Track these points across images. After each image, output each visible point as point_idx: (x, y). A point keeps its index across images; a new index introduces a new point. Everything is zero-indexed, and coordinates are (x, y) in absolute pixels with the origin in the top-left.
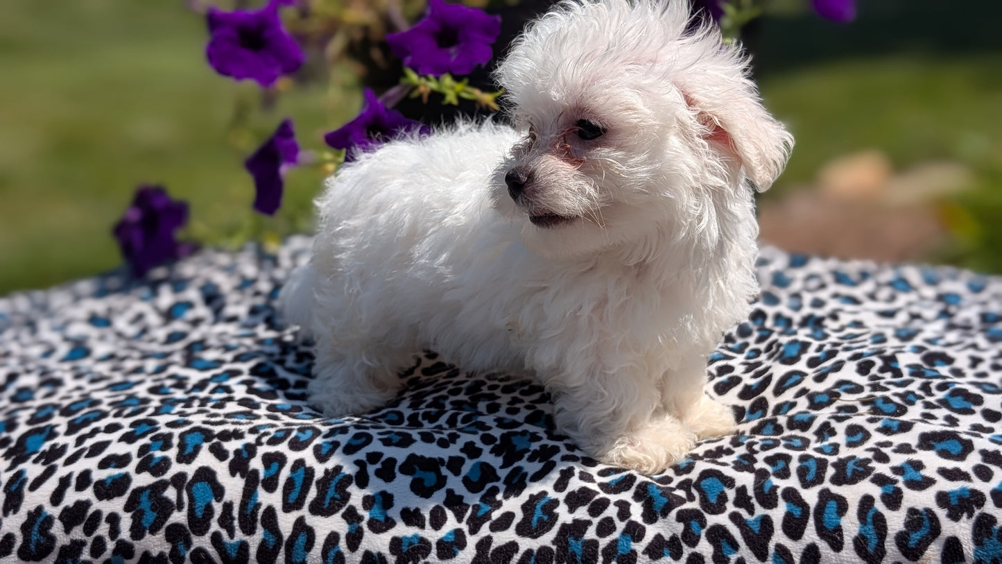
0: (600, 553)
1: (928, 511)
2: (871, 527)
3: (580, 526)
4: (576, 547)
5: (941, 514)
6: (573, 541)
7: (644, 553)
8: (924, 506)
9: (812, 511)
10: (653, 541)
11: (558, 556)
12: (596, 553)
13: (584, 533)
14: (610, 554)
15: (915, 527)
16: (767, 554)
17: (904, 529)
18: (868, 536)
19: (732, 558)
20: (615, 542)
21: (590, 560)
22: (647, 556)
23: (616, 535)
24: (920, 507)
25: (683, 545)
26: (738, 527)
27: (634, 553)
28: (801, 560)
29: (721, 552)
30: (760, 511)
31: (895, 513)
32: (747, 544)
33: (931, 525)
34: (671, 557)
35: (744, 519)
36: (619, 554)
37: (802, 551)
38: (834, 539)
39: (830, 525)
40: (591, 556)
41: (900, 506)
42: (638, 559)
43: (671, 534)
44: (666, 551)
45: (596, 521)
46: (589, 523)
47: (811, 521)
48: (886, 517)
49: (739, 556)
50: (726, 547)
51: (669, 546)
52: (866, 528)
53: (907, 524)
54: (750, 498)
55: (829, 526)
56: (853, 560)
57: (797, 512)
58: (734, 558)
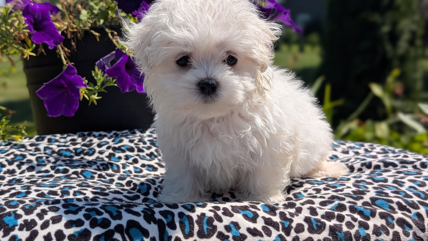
0: (353, 237)
4: (341, 235)
6: (339, 233)
7: (372, 234)
10: (374, 228)
13: (342, 229)
14: (358, 237)
16: (425, 230)
22: (375, 236)
23: (356, 228)
25: (389, 228)
27: (368, 235)
29: (405, 230)
32: (416, 226)
34: (385, 234)
35: (408, 215)
36: (361, 237)
40: (349, 238)
42: (371, 237)
44: (382, 232)
45: (344, 224)
46: (341, 225)
49: (413, 231)
51: (382, 229)
58: (411, 232)
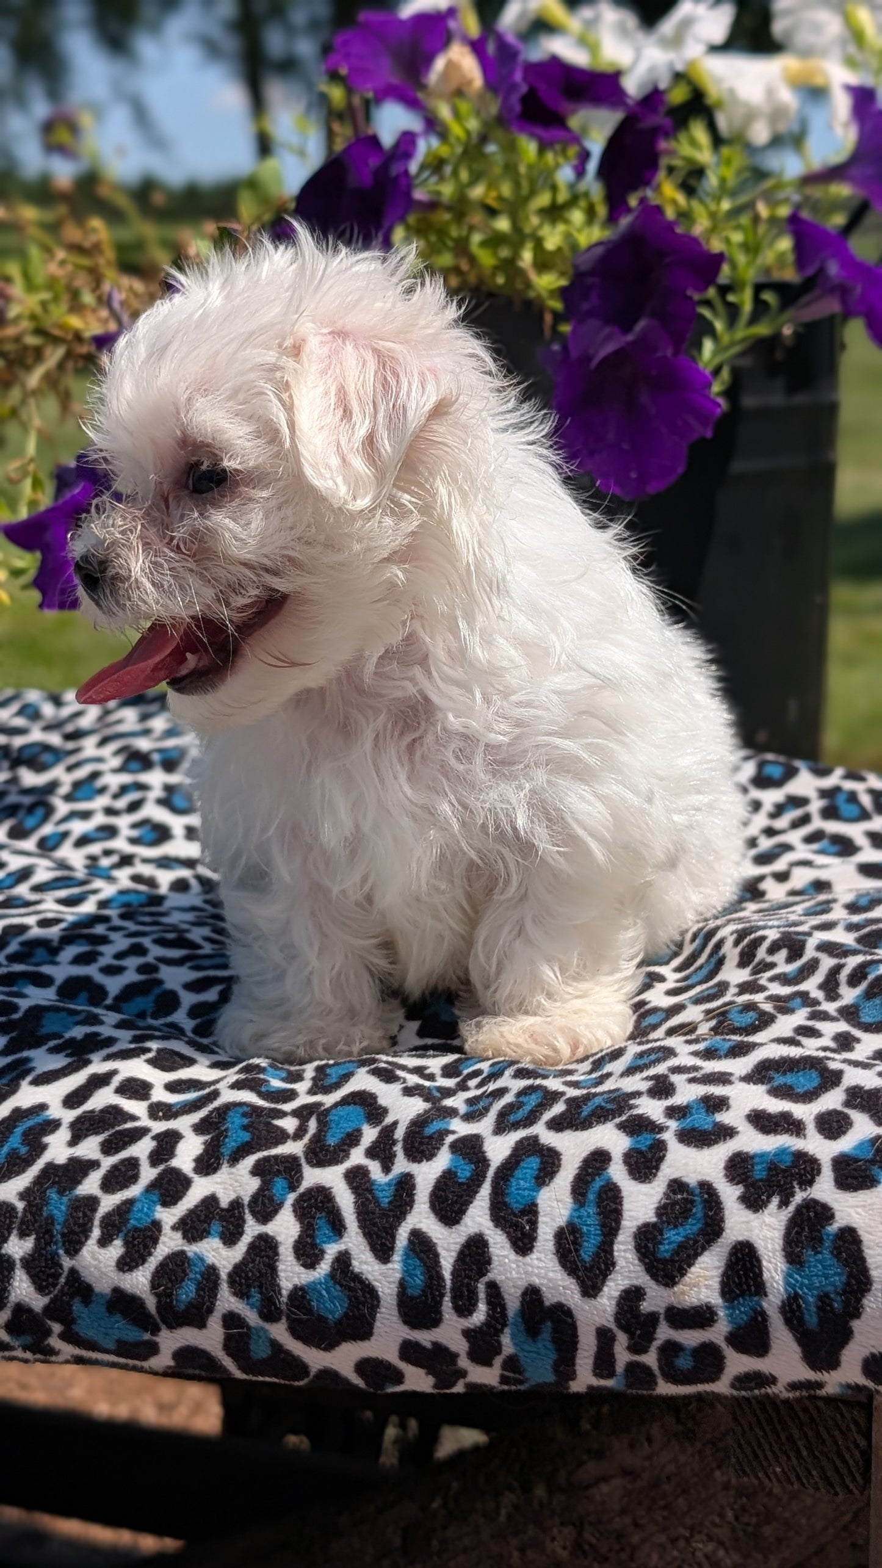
0: (97, 1223)
1: (706, 1187)
2: (592, 1210)
3: (79, 1168)
4: (58, 1206)
5: (730, 1194)
6: (54, 1196)
7: (175, 1228)
8: (700, 1178)
9: (491, 1173)
10: (196, 1207)
11: (22, 1222)
12: (91, 1220)
13: (79, 1182)
14: (114, 1225)
15: (676, 1218)
16: (392, 1249)
17: (654, 1219)
18: (585, 1229)
19: (329, 1251)
20: (129, 1203)
21: (75, 1233)
22: (178, 1235)
23: (134, 1191)
24: (692, 1180)
25: (249, 1217)
26: (353, 1193)
27: (157, 1225)
28: (454, 1266)
29: (312, 1237)
30: (401, 1165)
31: (644, 1188)
32: (360, 1227)
33: (706, 1216)
34: (221, 1238)
35: (370, 1179)
36: (129, 1226)
37: (458, 1247)
38: (517, 1226)
39: (517, 1202)
40: (80, 1226)
41: (655, 1175)
42: (162, 1239)
43: (233, 1196)
44: (216, 1227)
45: (108, 1162)
46: (94, 1165)
47: (486, 1190)
48: (624, 1194)
49: (342, 1247)
50: (323, 1228)
51: (222, 1219)
52: (583, 1212)
53: (662, 1211)
54: (394, 1142)
55: (515, 1199)
56: (551, 1275)
57: (465, 1172)
58: (332, 1250)
